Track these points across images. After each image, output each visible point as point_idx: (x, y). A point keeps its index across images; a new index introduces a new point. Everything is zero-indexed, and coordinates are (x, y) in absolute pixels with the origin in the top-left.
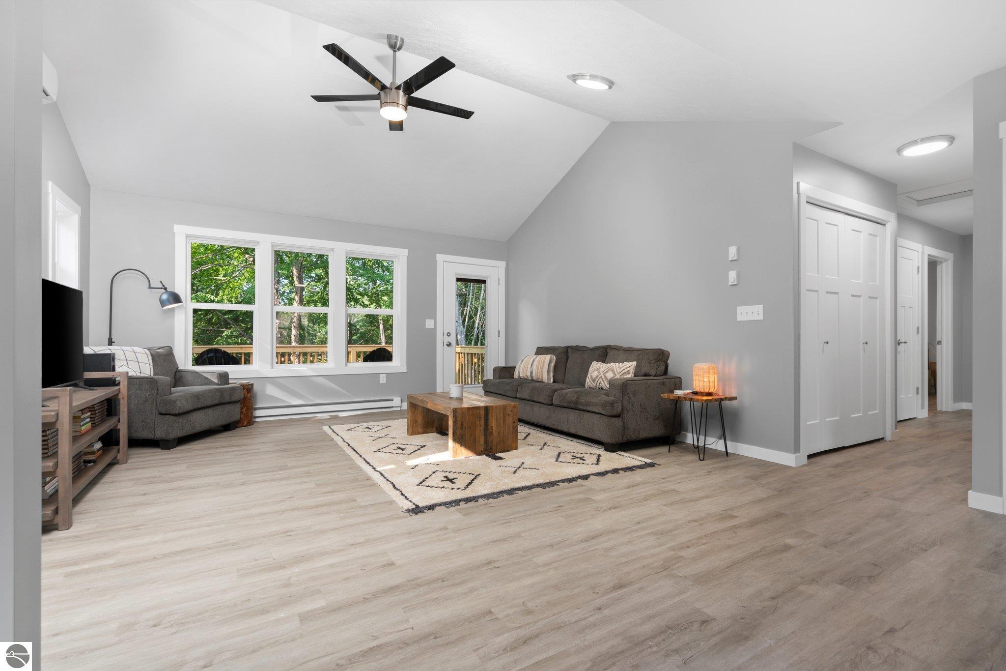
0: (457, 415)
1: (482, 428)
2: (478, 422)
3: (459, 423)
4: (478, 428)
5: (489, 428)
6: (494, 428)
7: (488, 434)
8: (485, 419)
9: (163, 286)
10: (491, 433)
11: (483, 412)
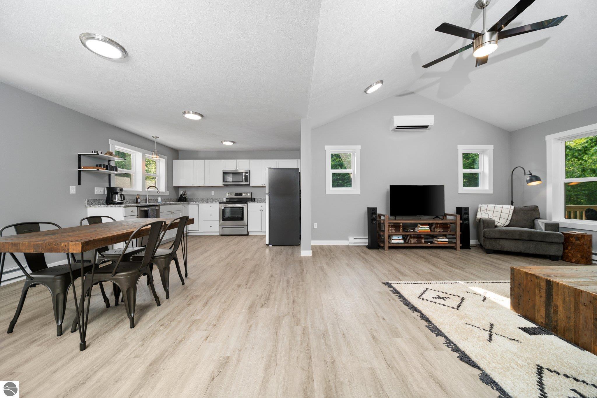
0: (515, 275)
1: (543, 299)
2: (537, 291)
3: (517, 283)
4: (537, 297)
5: (553, 304)
6: (561, 309)
7: (552, 311)
8: (546, 292)
9: (530, 173)
10: (556, 312)
11: (543, 284)
